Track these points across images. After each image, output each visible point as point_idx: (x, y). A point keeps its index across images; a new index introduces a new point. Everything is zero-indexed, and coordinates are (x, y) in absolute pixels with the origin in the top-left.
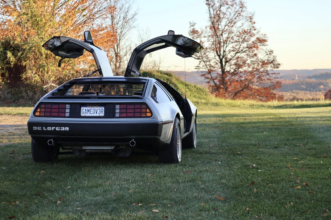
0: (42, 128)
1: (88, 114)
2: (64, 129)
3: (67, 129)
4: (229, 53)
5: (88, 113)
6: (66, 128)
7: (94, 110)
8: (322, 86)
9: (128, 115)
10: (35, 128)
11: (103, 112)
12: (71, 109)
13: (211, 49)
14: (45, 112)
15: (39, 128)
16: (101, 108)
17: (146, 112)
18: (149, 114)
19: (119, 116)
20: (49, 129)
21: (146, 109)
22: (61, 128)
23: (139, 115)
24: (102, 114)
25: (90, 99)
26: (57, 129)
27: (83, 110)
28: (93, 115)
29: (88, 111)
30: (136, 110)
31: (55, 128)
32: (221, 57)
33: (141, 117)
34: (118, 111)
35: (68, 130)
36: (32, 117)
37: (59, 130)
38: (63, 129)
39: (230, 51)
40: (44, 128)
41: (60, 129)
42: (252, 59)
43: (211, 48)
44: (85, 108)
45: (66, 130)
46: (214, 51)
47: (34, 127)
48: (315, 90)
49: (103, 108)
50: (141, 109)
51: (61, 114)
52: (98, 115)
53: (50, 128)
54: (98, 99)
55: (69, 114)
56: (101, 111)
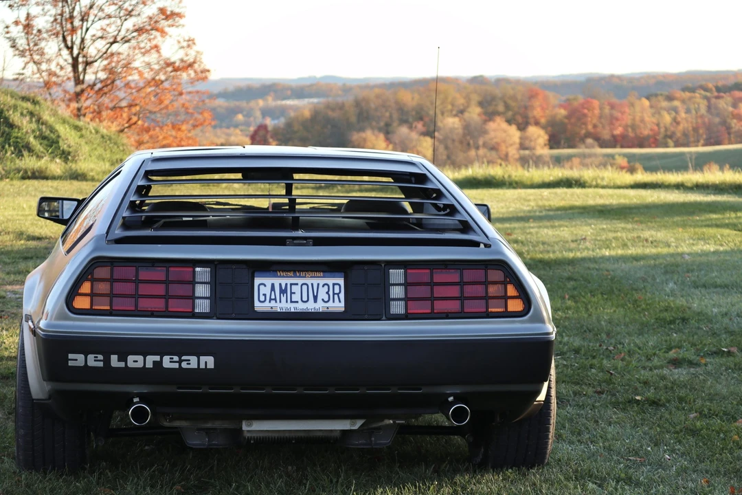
0: (107, 361)
1: (282, 306)
2: (194, 365)
3: (209, 361)
4: (92, 44)
5: (284, 299)
6: (203, 359)
7: (305, 287)
8: (240, 117)
9: (440, 306)
10: (76, 360)
11: (342, 296)
12: (214, 284)
13: (50, 33)
14: (112, 295)
15: (94, 361)
16: (330, 281)
17: (506, 298)
18: (515, 305)
19: (403, 312)
20: (135, 361)
21: (505, 284)
22: (183, 358)
23: (478, 306)
24: (338, 305)
25: (284, 244)
26: (167, 362)
27: (262, 287)
28: (301, 307)
29: (283, 291)
30: (470, 290)
31: (157, 358)
32: (76, 52)
33: (488, 315)
34: (397, 292)
35: (211, 365)
36: (61, 316)
37: (176, 366)
38: (192, 362)
39: (94, 38)
40: (114, 358)
41: (180, 362)
42: (147, 58)
43: (51, 31)
44: (268, 281)
45: (202, 366)
46: (57, 37)
47: (71, 356)
48: (224, 125)
49: (341, 281)
50: (486, 283)
51: (174, 305)
52: (320, 306)
53: (140, 358)
54: (314, 245)
55: (208, 302)
56: (331, 293)
